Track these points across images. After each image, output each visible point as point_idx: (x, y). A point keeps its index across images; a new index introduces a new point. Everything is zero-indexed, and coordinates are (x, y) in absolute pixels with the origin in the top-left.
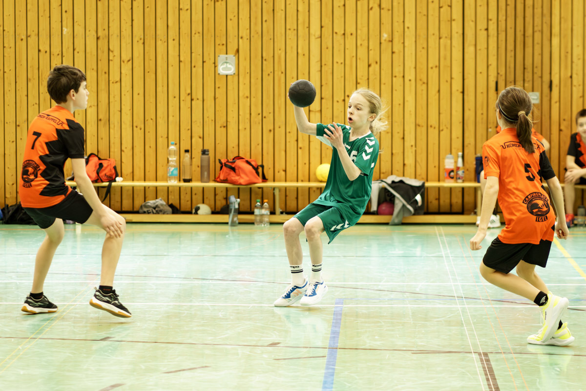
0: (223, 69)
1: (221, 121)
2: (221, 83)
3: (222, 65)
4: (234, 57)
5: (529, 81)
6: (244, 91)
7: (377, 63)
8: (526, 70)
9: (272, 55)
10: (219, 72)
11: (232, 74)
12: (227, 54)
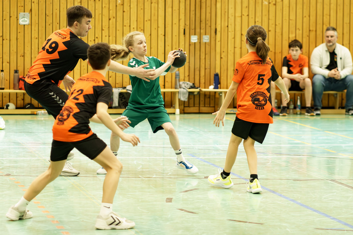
0: (22, 21)
1: (21, 52)
2: (21, 30)
3: (21, 19)
4: (29, 14)
5: (203, 29)
6: (35, 35)
7: (114, 18)
8: (201, 22)
9: (52, 13)
10: (20, 23)
11: (28, 24)
12: (24, 12)
